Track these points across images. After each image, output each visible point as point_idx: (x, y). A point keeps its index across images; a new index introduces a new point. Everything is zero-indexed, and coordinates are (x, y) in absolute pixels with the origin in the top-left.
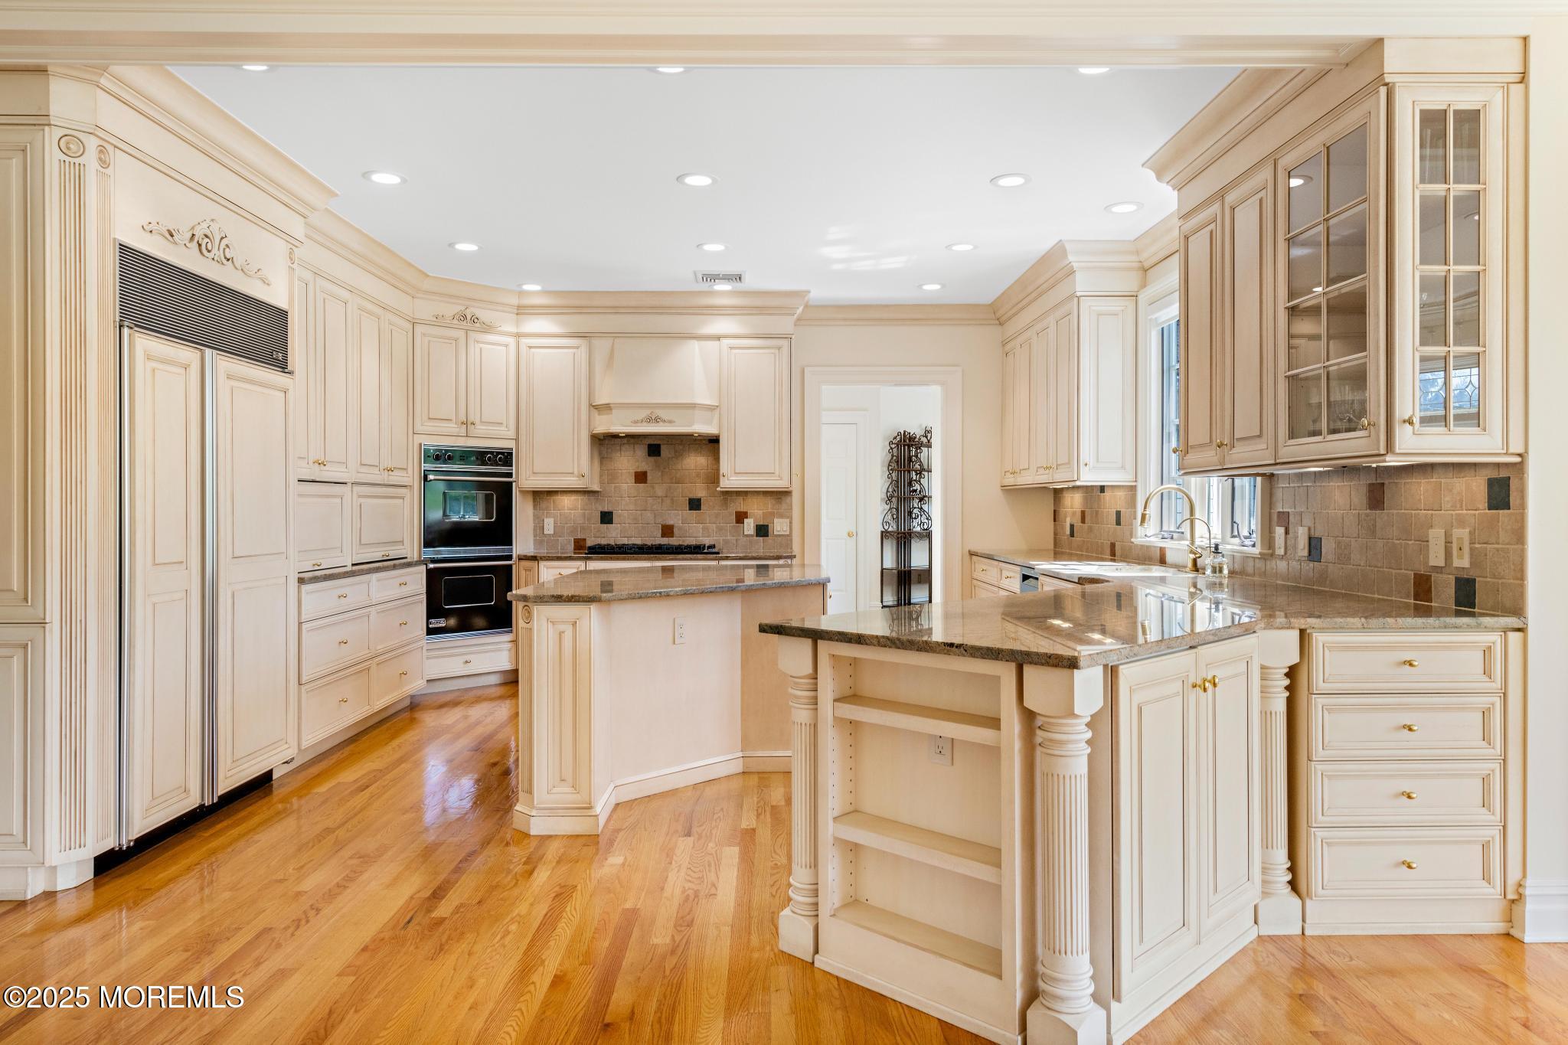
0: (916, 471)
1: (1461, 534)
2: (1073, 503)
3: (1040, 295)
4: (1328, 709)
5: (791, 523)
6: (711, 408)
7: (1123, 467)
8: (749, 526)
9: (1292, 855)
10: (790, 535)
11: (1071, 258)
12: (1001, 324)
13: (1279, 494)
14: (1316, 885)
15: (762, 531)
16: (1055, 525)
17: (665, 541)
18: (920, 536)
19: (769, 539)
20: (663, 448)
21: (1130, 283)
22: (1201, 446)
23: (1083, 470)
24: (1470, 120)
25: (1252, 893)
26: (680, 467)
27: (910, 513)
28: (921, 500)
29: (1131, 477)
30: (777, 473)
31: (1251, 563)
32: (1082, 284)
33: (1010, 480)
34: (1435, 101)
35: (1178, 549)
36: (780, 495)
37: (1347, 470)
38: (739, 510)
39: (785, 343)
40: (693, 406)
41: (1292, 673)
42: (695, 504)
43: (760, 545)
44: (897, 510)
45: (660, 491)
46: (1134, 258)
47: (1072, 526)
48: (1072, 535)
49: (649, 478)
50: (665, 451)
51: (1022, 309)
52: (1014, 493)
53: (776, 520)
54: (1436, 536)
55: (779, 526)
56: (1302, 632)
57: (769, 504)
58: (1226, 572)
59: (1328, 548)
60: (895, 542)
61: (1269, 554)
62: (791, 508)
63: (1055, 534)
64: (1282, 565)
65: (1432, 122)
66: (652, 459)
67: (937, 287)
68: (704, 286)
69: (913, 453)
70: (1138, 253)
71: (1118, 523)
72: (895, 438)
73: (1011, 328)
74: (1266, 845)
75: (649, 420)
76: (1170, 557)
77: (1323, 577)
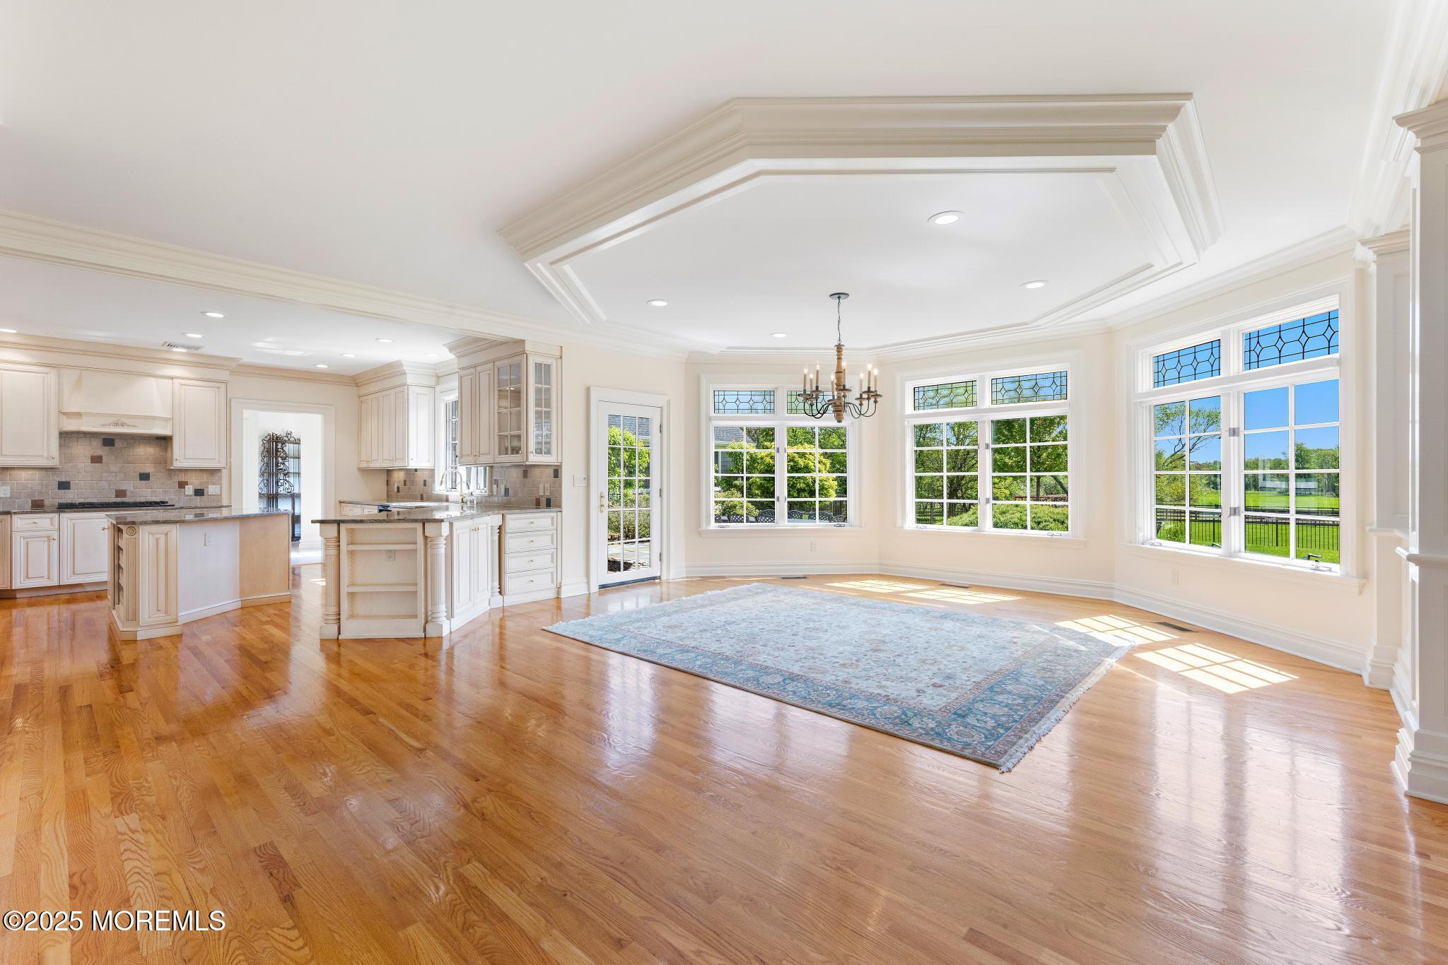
0: (281, 457)
1: (547, 485)
2: (399, 477)
3: (385, 379)
4: (511, 538)
5: (221, 488)
6: (166, 420)
7: (429, 461)
8: (189, 490)
9: (500, 584)
10: (221, 495)
11: (404, 368)
12: (357, 386)
13: (494, 473)
14: (507, 591)
15: (199, 492)
16: (387, 488)
17: (119, 500)
18: (285, 496)
19: (205, 498)
20: (116, 441)
21: (432, 382)
22: (468, 455)
23: (411, 462)
24: (548, 367)
25: (488, 595)
26: (131, 454)
27: (277, 483)
28: (285, 475)
29: (433, 465)
30: (217, 459)
31: (484, 499)
32: (410, 380)
33: (364, 465)
34: (540, 360)
35: (454, 495)
36: (213, 472)
37: (517, 466)
38: (180, 480)
39: (223, 386)
40: (154, 418)
41: (500, 528)
42: (145, 477)
43: (198, 501)
44: (267, 480)
45: (114, 468)
46: (434, 372)
47: (398, 488)
48: (398, 491)
49: (104, 459)
50: (118, 443)
51: (373, 382)
52: (366, 472)
53: (209, 486)
54: (541, 486)
55: (212, 490)
56: (503, 515)
57: (205, 477)
58: (475, 502)
59: (511, 492)
60: (266, 500)
61: (491, 495)
62: (221, 478)
63: (388, 492)
64: (496, 499)
65: (538, 366)
66: (107, 448)
67: (326, 367)
68: (165, 348)
69: (279, 447)
70: (435, 369)
71: (425, 485)
72: (266, 437)
73: (364, 390)
74: (492, 581)
75: (116, 424)
76: (450, 499)
77: (509, 502)
